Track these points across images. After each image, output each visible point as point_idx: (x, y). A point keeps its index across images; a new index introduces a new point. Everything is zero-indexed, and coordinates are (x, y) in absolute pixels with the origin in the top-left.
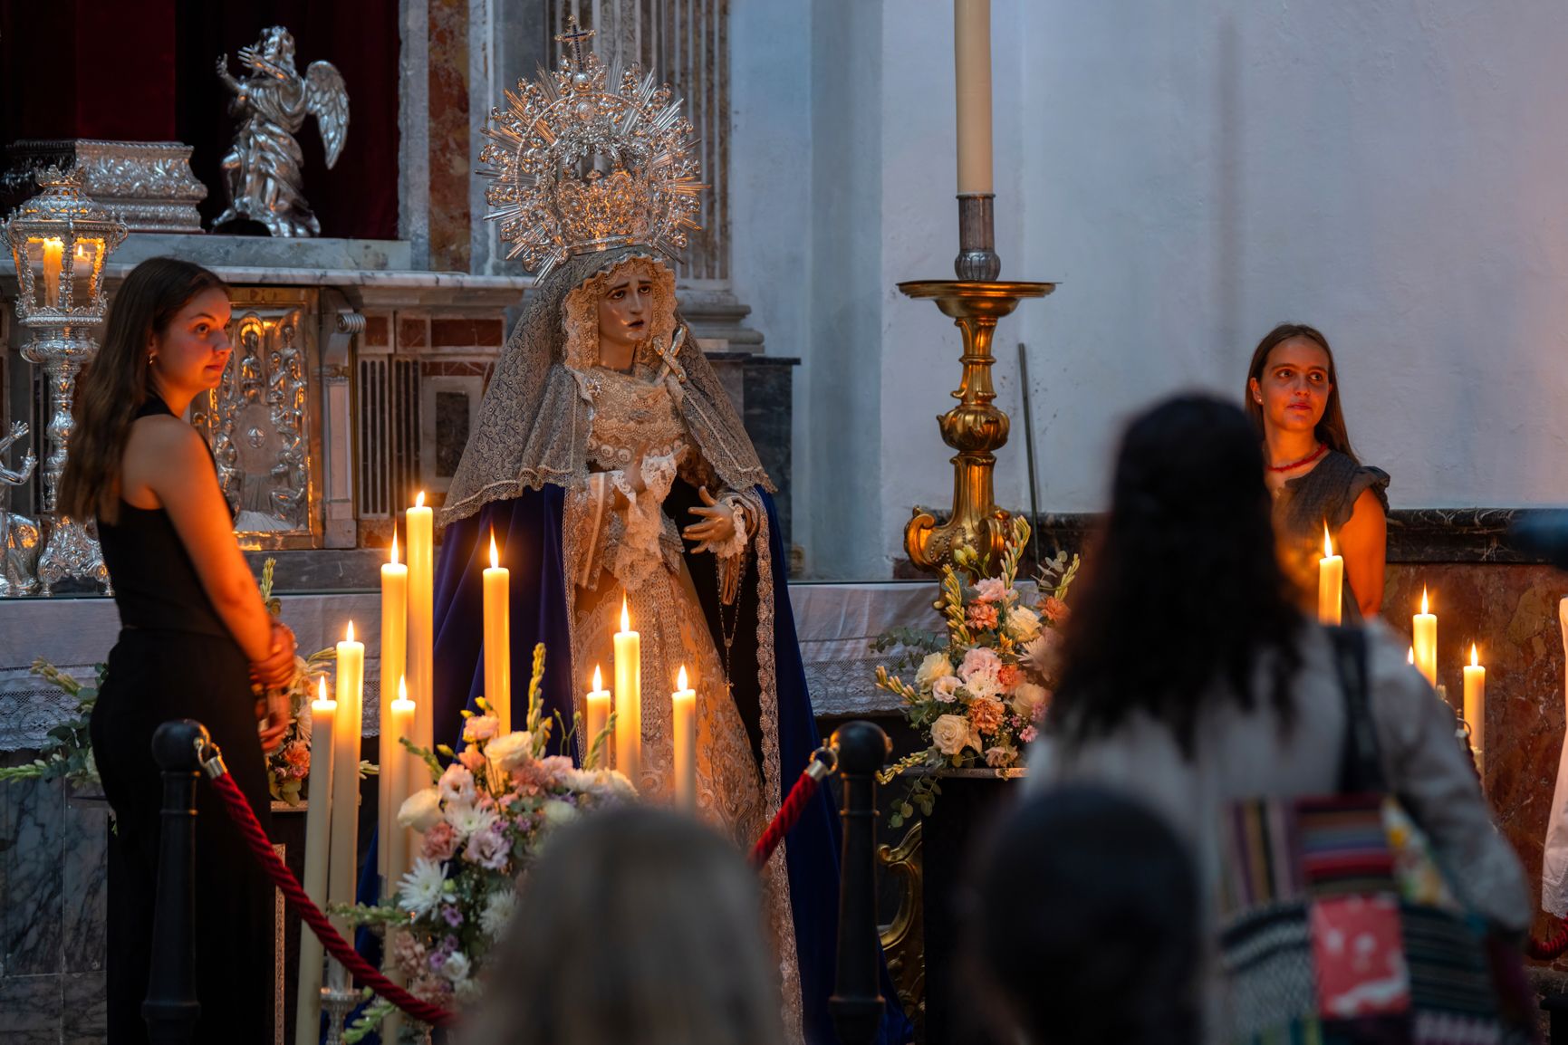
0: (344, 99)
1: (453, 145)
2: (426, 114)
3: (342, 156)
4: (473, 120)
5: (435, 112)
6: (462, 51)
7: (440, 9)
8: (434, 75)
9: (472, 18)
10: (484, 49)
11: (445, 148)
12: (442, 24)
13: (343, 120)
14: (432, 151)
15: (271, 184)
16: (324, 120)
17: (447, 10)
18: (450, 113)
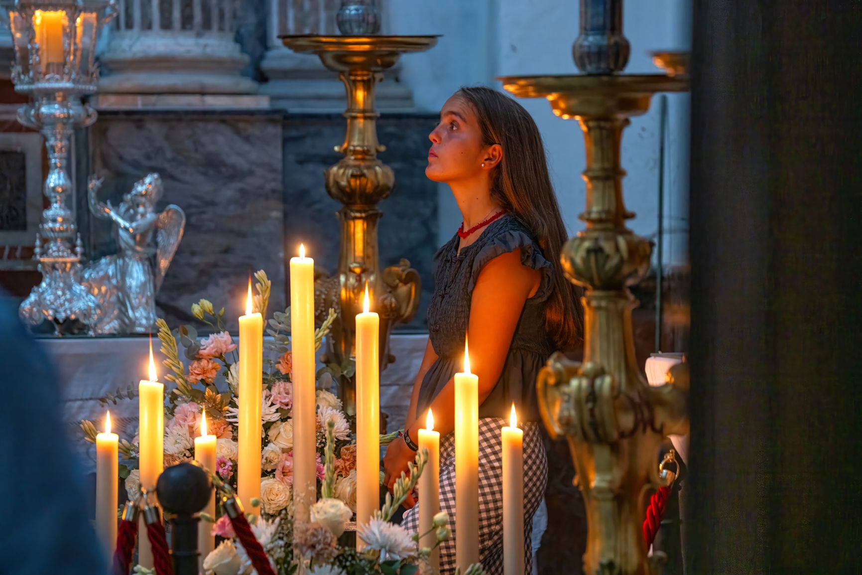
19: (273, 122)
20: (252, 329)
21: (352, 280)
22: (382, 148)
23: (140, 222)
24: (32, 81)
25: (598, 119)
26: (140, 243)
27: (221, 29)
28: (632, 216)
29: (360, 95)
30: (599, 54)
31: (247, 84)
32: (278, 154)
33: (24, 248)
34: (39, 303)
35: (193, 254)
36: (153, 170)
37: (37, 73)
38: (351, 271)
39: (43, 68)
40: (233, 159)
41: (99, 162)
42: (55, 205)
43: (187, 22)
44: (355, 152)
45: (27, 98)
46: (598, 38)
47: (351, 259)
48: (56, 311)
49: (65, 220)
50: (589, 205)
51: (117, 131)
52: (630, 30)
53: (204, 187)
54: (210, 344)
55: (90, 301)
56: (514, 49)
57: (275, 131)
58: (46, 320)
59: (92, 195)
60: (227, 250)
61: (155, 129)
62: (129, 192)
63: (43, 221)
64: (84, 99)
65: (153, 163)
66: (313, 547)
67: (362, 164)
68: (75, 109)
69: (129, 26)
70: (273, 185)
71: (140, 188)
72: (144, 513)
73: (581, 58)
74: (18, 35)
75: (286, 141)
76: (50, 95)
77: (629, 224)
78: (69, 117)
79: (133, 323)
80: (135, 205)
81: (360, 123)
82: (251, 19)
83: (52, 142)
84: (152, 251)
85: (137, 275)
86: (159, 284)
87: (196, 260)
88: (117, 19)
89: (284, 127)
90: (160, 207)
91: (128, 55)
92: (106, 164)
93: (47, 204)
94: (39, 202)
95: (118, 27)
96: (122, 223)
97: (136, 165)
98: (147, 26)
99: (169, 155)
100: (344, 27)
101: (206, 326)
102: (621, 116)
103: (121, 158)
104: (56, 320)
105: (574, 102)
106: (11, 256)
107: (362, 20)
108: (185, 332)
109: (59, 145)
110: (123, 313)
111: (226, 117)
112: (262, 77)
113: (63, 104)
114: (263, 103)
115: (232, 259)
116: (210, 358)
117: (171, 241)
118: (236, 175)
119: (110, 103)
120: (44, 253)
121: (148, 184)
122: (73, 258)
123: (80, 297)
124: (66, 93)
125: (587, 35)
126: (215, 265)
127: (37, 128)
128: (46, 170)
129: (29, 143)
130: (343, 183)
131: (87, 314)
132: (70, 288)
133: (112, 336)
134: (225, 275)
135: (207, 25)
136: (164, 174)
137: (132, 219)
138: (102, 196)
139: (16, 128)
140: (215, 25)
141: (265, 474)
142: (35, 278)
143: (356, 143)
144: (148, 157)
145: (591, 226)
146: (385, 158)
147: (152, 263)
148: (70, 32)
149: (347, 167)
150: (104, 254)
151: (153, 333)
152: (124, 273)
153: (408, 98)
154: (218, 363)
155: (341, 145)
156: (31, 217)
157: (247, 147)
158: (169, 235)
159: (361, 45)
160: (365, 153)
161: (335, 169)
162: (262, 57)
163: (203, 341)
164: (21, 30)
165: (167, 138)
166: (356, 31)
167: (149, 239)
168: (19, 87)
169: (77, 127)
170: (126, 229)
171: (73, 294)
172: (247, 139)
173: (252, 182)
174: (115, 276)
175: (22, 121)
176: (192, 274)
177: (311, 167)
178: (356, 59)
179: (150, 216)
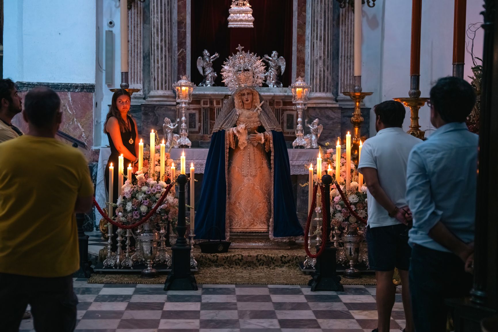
0: (285, 63)
1: (301, 71)
2: (296, 65)
3: (284, 73)
4: (306, 66)
5: (298, 65)
6: (304, 54)
7: (299, 46)
8: (298, 58)
9: (306, 48)
10: (308, 53)
11: (300, 71)
12: (299, 49)
13: (285, 66)
14: (297, 71)
15: (271, 78)
16: (282, 67)
17: (301, 46)
18: (301, 65)
19: (339, 109)
20: (339, 149)
21: (355, 139)
22: (362, 114)
23: (314, 128)
24: (296, 101)
25: (413, 107)
26: (314, 132)
27: (330, 92)
28: (420, 127)
29: (358, 104)
30: (414, 94)
31: (334, 102)
32: (340, 115)
33: (293, 132)
34: (296, 142)
35: (324, 134)
36: (317, 118)
37: (297, 100)
38: (355, 137)
39: (298, 99)
40: (332, 116)
41: (307, 116)
42: (299, 124)
43: (324, 91)
44: (356, 115)
45: (295, 105)
46: (414, 90)
47: (355, 135)
48: (299, 144)
49: (301, 127)
50: (411, 124)
51: (311, 111)
52: (421, 89)
53: (326, 121)
54: (329, 151)
55: (305, 142)
56: (385, 96)
57: (340, 111)
58: (297, 146)
59: (306, 122)
60: (330, 133)
61: (317, 110)
62: (313, 122)
63: (297, 127)
64: (305, 105)
65: (317, 117)
66: (351, 191)
67: (358, 117)
68: (303, 107)
69: (313, 91)
70: (339, 121)
71: (315, 121)
72: (319, 184)
73: (410, 94)
74: (293, 93)
75: (342, 113)
76: (299, 104)
77: (420, 128)
78: (302, 108)
79: (313, 146)
80: (314, 124)
81: (357, 109)
82: (335, 90)
83: (299, 113)
84: (316, 133)
85: (314, 137)
86: (318, 139)
87: (324, 135)
88: (311, 90)
89: (341, 110)
90: (318, 125)
91: (313, 97)
92: (308, 117)
93: (297, 124)
94: (296, 124)
95: (311, 92)
96: (311, 127)
97: (314, 117)
98: (316, 91)
99: (320, 115)
100: (355, 91)
101: (328, 147)
102: (419, 106)
103: (311, 116)
104: (299, 145)
105: (409, 103)
106: (291, 134)
107: (358, 90)
108: (324, 148)
109: (300, 113)
110: (311, 144)
111: (331, 108)
112: (337, 101)
113: (301, 106)
114: (337, 106)
115: (331, 135)
116: (329, 153)
117: (320, 131)
118: (332, 119)
119: (309, 106)
120: (297, 133)
121: (316, 121)
122: (302, 134)
123: (303, 141)
124: (302, 103)
125: (412, 90)
126: (328, 136)
127: (296, 110)
128: (297, 118)
129: (294, 113)
130: (354, 120)
131: (305, 144)
132: (301, 140)
133: (309, 149)
134: (330, 138)
135: (327, 91)
136: (319, 119)
137: (313, 127)
138: (308, 123)
139: (292, 110)
140: (329, 91)
141: (341, 175)
142: (296, 138)
143: (356, 113)
144: (316, 115)
145: (412, 129)
146: (362, 116)
147: (317, 135)
148: (303, 92)
149: (355, 117)
150: (308, 134)
151: (318, 148)
152: (311, 137)
153: (364, 105)
154: (330, 155)
155: (353, 113)
156: (294, 126)
157: (334, 114)
158: (320, 130)
159: (358, 94)
160: (358, 115)
161: (352, 118)
162: (337, 97)
163: (328, 150)
164: (294, 92)
165: (320, 112)
166: (357, 92)
167: (316, 131)
168: (293, 103)
169: (303, 110)
170: (312, 129)
171: (302, 141)
172: (334, 112)
173: (335, 120)
174: (310, 137)
175: (293, 109)
176: (323, 138)
177: (346, 118)
178: (357, 97)
179: (316, 127)
